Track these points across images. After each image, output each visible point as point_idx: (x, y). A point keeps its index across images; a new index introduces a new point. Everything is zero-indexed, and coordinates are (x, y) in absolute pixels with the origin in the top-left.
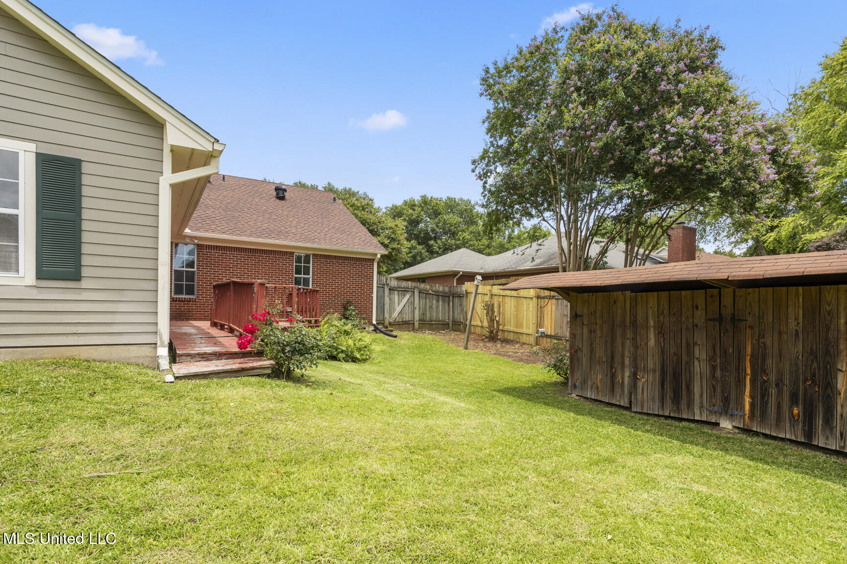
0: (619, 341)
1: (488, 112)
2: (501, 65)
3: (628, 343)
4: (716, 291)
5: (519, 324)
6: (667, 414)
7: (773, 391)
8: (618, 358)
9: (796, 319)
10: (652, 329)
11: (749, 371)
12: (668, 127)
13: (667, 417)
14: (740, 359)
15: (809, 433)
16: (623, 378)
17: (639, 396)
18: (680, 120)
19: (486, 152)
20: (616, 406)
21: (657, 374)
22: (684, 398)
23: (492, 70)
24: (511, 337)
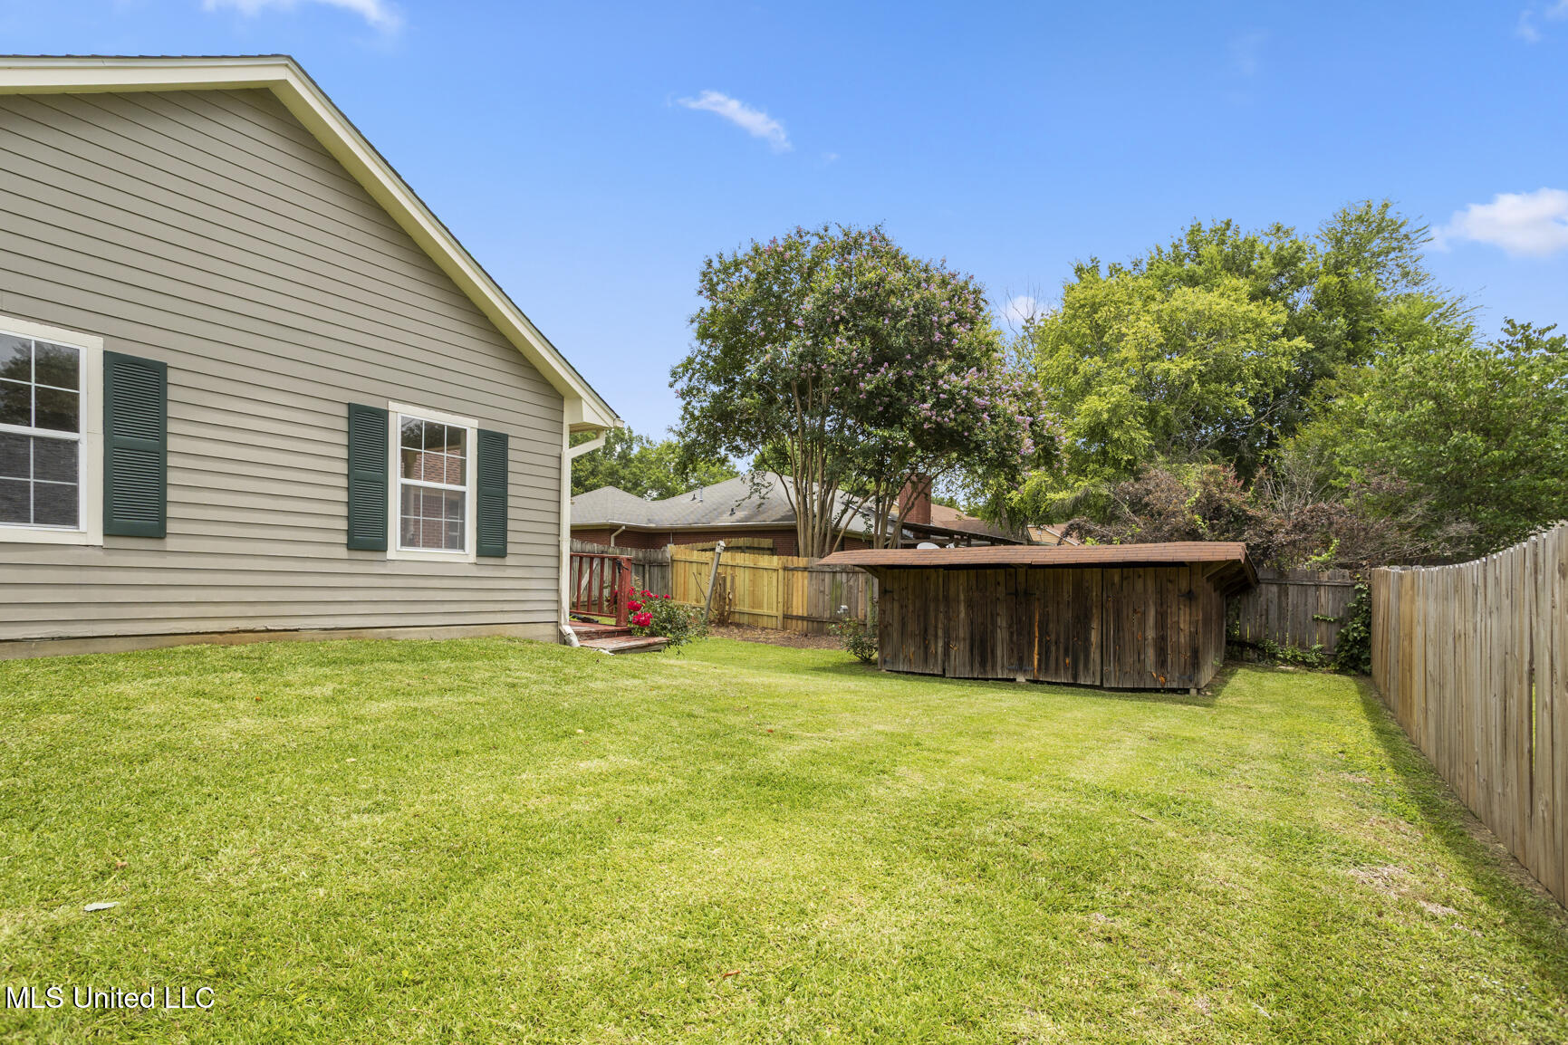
0: (932, 614)
1: (702, 310)
2: (728, 258)
3: (941, 616)
4: (1013, 570)
5: (756, 603)
6: (976, 676)
7: (1053, 648)
8: (931, 631)
9: (1068, 592)
10: (962, 604)
11: (1037, 634)
12: (941, 382)
13: (974, 679)
14: (1031, 625)
15: (1075, 677)
16: (936, 649)
17: (952, 662)
18: (953, 378)
19: (690, 361)
20: (929, 675)
21: (967, 642)
22: (990, 660)
23: (716, 265)
24: (745, 619)
